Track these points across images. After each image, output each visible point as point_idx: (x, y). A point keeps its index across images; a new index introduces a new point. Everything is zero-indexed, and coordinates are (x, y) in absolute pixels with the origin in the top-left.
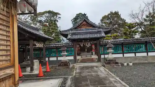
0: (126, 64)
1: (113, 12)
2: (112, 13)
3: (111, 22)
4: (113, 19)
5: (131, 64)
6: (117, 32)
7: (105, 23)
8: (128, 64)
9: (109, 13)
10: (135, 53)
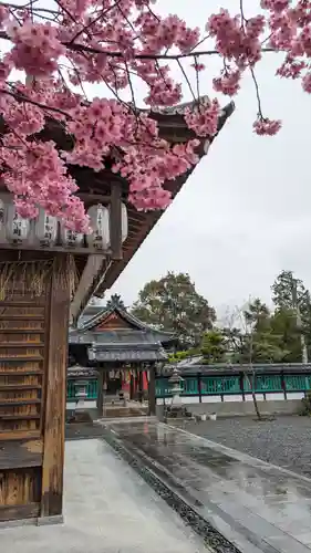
0: (204, 418)
1: (176, 274)
2: (173, 276)
3: (168, 303)
4: (175, 295)
5: (214, 417)
6: (186, 334)
7: (151, 303)
8: (208, 418)
9: (165, 275)
10: (222, 395)
